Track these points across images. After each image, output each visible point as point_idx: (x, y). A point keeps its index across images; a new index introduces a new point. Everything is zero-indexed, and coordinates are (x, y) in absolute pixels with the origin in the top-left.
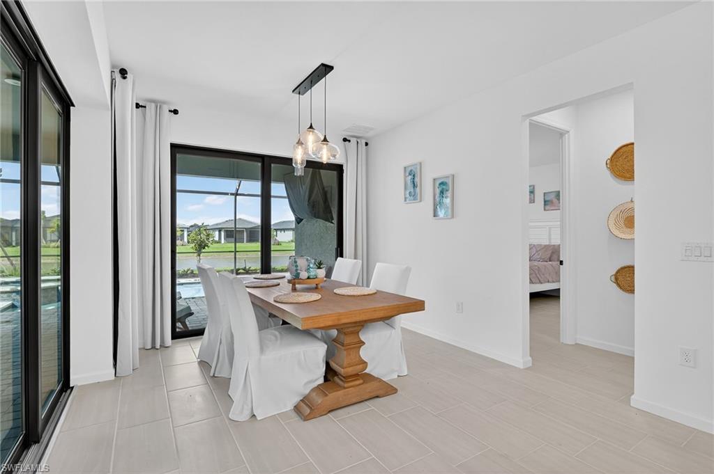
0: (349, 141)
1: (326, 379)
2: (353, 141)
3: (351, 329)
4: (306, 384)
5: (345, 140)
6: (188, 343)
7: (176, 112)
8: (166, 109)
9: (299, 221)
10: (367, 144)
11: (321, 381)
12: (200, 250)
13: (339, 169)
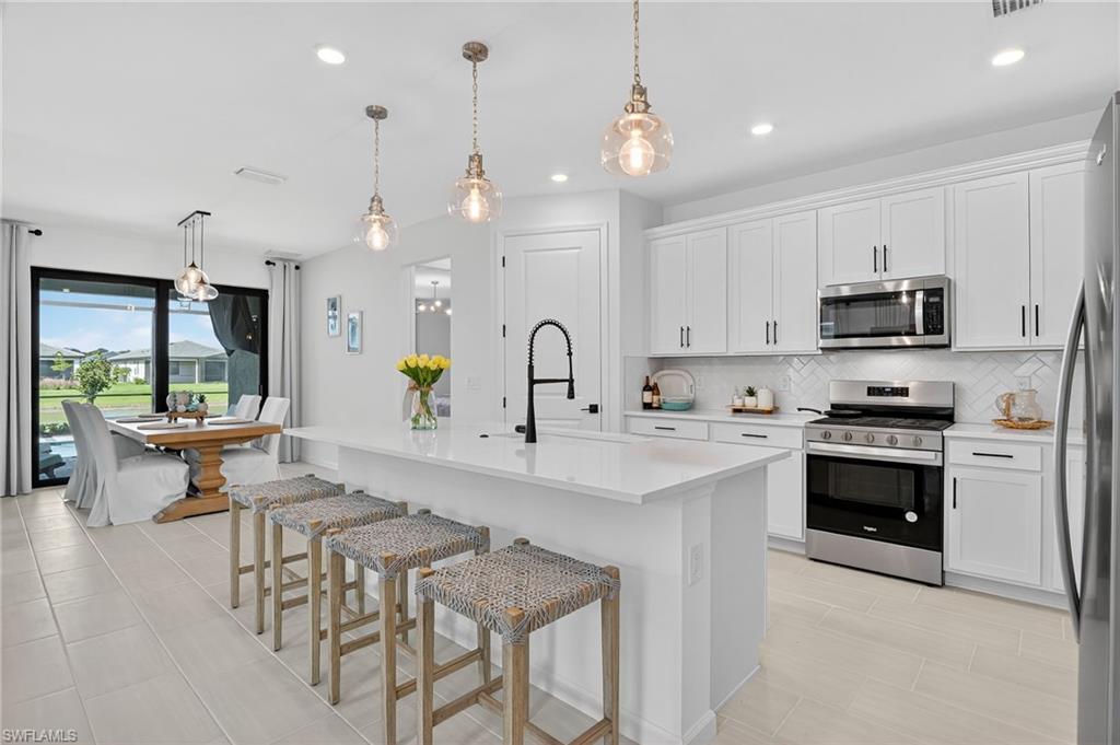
0: (274, 264)
1: (188, 495)
2: (279, 265)
3: (208, 450)
4: (165, 498)
5: (268, 263)
6: (55, 492)
7: (38, 233)
8: (24, 230)
9: (230, 353)
10: (297, 268)
11: (184, 496)
12: (93, 393)
13: (263, 295)
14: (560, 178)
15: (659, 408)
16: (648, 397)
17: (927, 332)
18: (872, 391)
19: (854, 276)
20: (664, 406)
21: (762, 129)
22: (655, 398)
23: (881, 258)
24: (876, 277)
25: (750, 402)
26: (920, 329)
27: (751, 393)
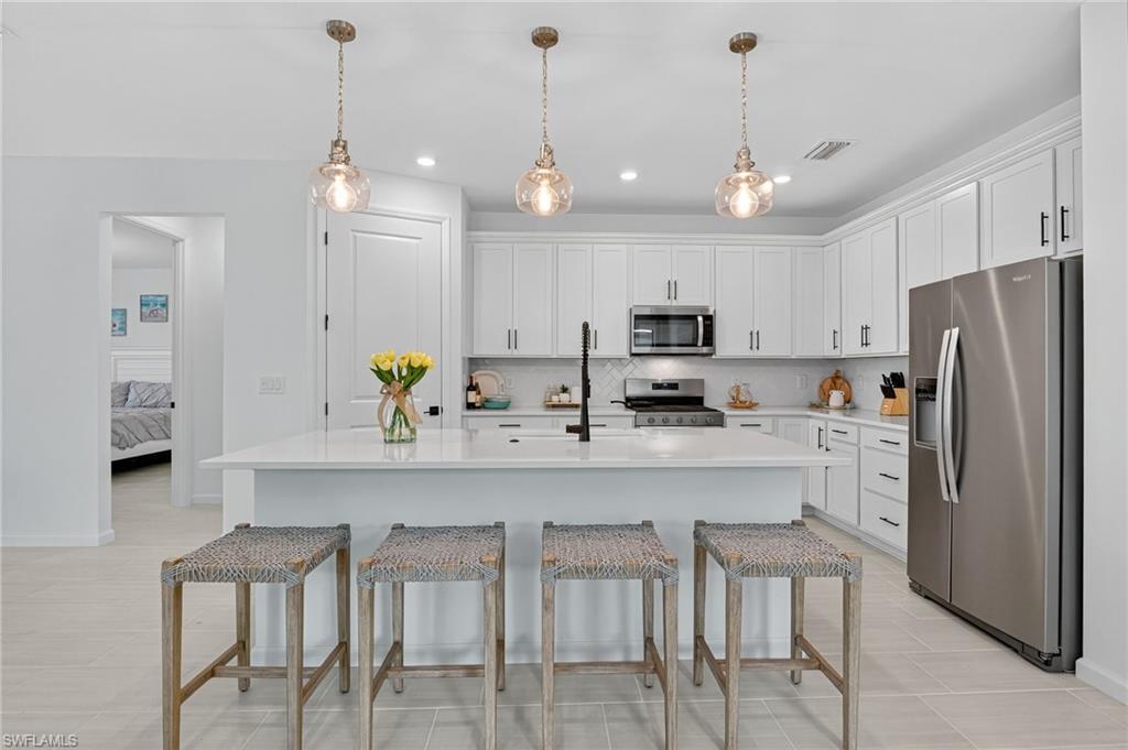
14: (426, 162)
15: (483, 407)
16: (473, 397)
17: (704, 345)
18: (657, 386)
19: (656, 300)
20: (487, 405)
21: (629, 176)
22: (479, 397)
23: (672, 288)
24: (668, 303)
25: (564, 398)
26: (700, 343)
27: (565, 390)
